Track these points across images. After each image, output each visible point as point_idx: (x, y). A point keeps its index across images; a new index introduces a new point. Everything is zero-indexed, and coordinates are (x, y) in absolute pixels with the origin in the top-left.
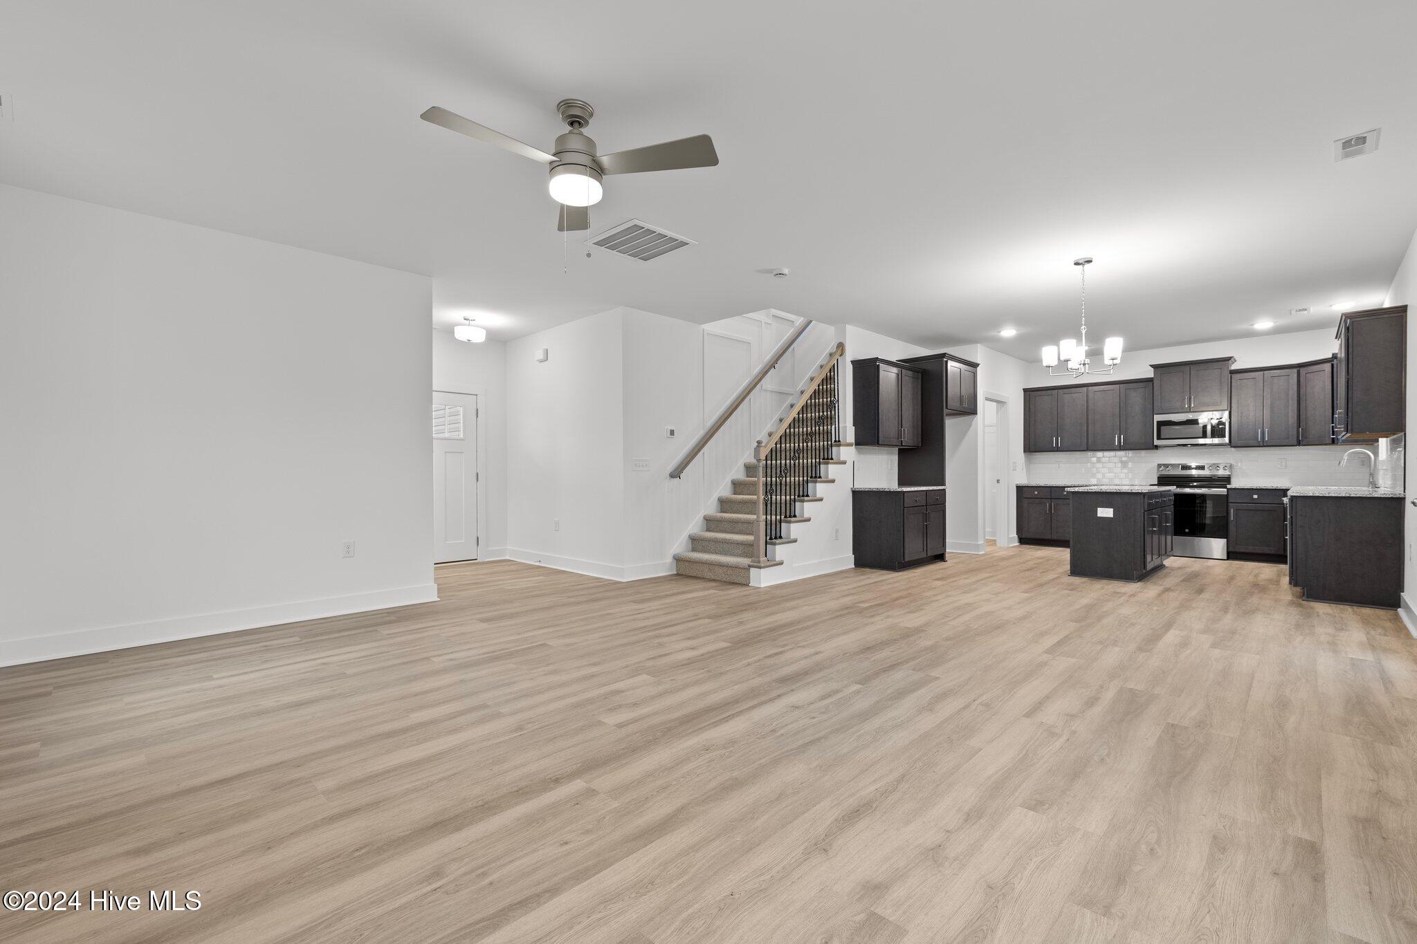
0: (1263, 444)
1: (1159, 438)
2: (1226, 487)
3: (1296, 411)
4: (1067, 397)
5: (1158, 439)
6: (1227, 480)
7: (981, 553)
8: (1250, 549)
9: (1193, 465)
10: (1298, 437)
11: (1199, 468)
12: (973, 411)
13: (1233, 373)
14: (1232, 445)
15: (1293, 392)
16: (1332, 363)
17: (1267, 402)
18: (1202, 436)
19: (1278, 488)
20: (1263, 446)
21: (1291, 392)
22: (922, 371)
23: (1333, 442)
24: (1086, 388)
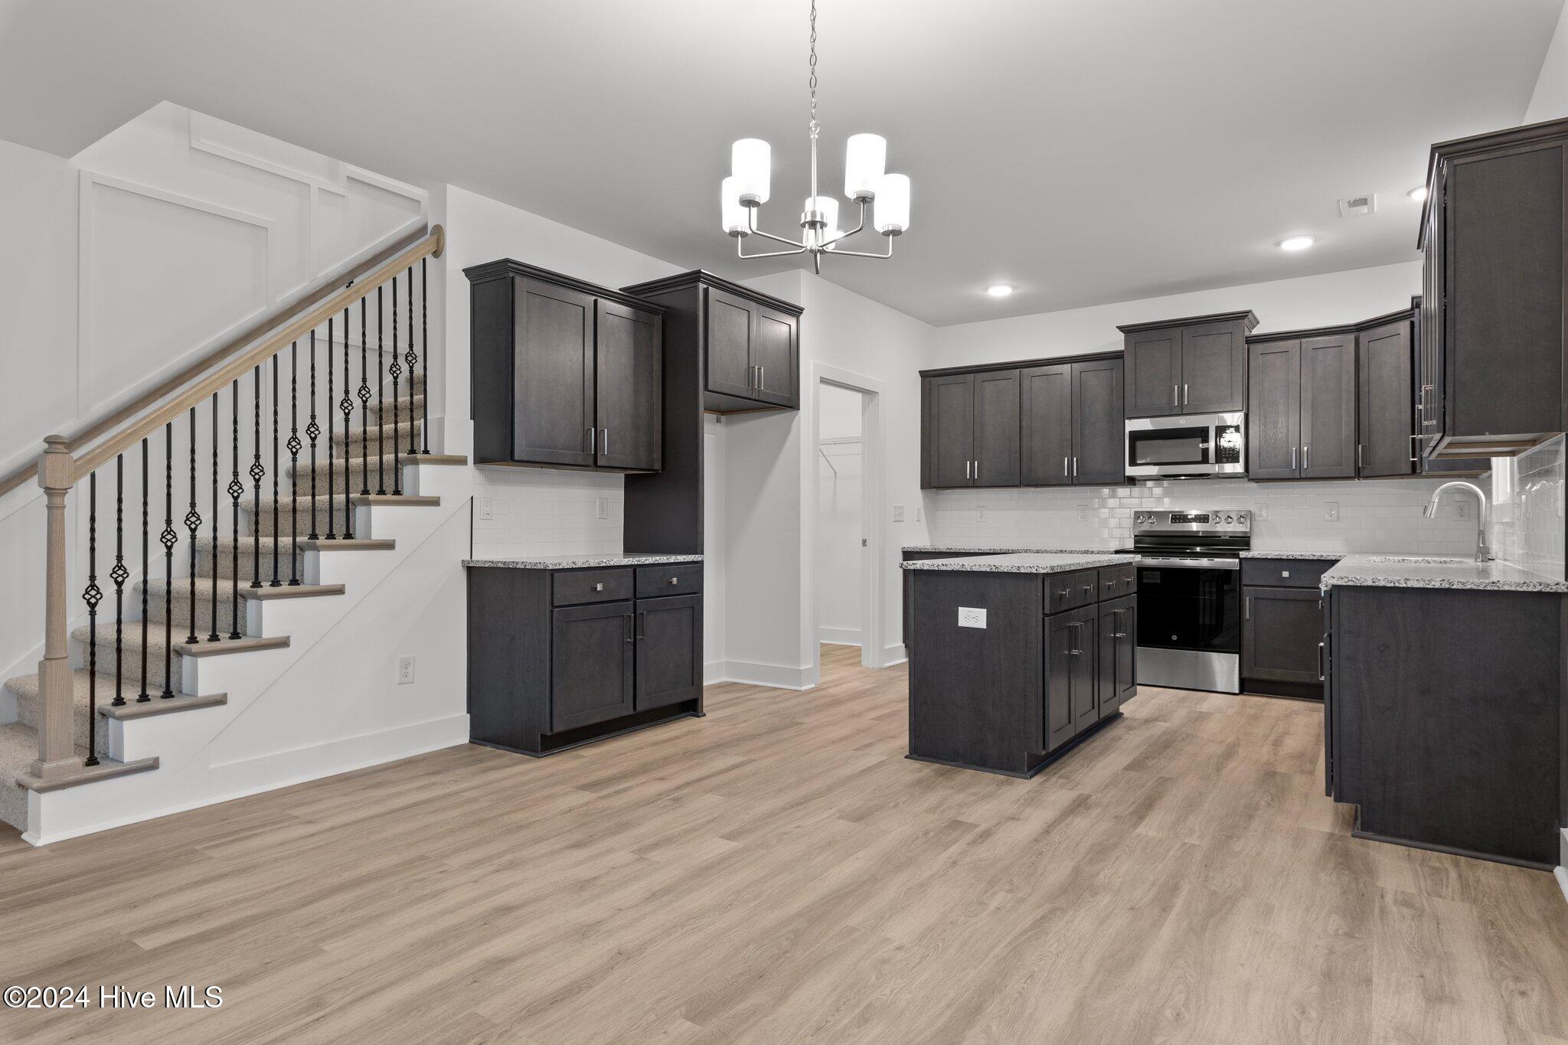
0: (1299, 477)
1: (1133, 463)
2: (1236, 556)
3: (1353, 413)
4: (989, 388)
5: (1131, 465)
6: (1244, 541)
7: (804, 688)
8: (1278, 674)
9: (1193, 513)
10: (1356, 462)
11: (1203, 519)
12: (790, 404)
13: (1252, 343)
14: (1251, 477)
15: (1348, 377)
16: (1412, 319)
17: (1307, 396)
18: (1200, 459)
19: (1323, 558)
20: (1300, 479)
21: (1345, 378)
22: (664, 309)
23: (1414, 470)
24: (1018, 370)
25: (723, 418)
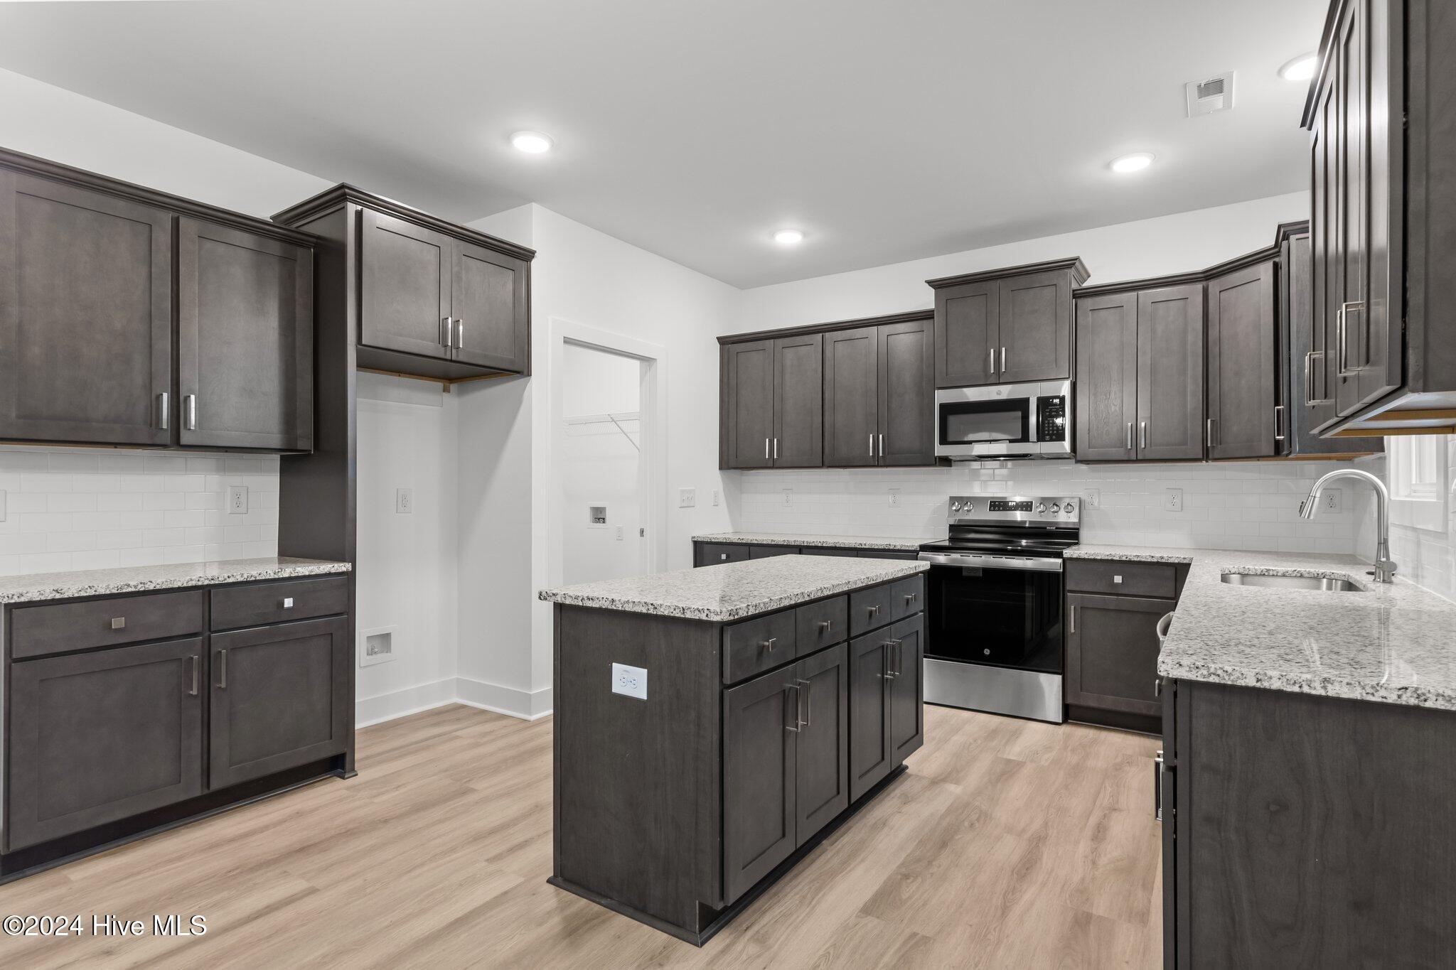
0: (1135, 458)
1: (944, 441)
2: (1060, 555)
3: (1200, 380)
4: (790, 355)
5: (941, 443)
6: (1071, 536)
7: (533, 718)
8: (1108, 702)
9: (1014, 499)
10: (1204, 440)
11: (1027, 506)
12: (518, 369)
13: (1081, 297)
14: (1078, 458)
15: (1195, 338)
16: (1277, 260)
17: (1145, 360)
18: (1020, 437)
19: (1163, 561)
20: (1137, 461)
21: (1190, 338)
22: (315, 240)
23: (1279, 451)
24: (821, 334)
25: (453, 387)
